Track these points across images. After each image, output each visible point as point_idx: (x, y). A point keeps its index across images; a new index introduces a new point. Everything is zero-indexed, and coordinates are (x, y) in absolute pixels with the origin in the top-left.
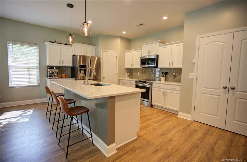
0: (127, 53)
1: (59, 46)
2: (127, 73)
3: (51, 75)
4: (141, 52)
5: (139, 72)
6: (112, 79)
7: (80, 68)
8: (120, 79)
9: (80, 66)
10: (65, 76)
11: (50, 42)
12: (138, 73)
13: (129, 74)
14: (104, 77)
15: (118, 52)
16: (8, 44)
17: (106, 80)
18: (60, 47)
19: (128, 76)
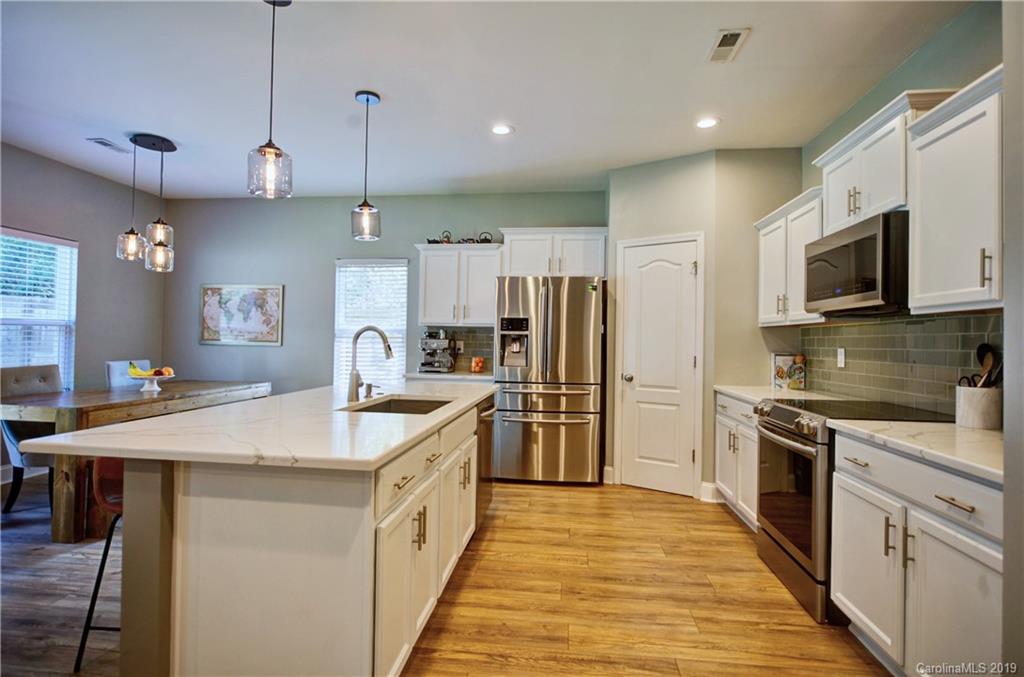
0: (765, 235)
1: (456, 253)
2: (776, 355)
3: (430, 359)
4: (816, 214)
5: (841, 347)
6: (675, 388)
7: (502, 330)
8: (717, 387)
9: (502, 324)
10: (480, 364)
11: (430, 242)
12: (835, 355)
13: (785, 362)
14: (628, 373)
15: (701, 240)
16: (340, 267)
17: (638, 389)
18: (460, 254)
19: (779, 374)
